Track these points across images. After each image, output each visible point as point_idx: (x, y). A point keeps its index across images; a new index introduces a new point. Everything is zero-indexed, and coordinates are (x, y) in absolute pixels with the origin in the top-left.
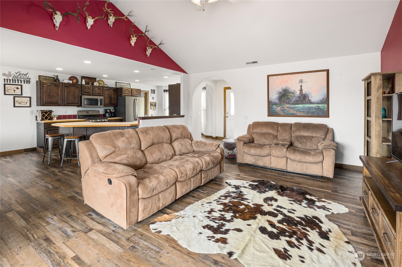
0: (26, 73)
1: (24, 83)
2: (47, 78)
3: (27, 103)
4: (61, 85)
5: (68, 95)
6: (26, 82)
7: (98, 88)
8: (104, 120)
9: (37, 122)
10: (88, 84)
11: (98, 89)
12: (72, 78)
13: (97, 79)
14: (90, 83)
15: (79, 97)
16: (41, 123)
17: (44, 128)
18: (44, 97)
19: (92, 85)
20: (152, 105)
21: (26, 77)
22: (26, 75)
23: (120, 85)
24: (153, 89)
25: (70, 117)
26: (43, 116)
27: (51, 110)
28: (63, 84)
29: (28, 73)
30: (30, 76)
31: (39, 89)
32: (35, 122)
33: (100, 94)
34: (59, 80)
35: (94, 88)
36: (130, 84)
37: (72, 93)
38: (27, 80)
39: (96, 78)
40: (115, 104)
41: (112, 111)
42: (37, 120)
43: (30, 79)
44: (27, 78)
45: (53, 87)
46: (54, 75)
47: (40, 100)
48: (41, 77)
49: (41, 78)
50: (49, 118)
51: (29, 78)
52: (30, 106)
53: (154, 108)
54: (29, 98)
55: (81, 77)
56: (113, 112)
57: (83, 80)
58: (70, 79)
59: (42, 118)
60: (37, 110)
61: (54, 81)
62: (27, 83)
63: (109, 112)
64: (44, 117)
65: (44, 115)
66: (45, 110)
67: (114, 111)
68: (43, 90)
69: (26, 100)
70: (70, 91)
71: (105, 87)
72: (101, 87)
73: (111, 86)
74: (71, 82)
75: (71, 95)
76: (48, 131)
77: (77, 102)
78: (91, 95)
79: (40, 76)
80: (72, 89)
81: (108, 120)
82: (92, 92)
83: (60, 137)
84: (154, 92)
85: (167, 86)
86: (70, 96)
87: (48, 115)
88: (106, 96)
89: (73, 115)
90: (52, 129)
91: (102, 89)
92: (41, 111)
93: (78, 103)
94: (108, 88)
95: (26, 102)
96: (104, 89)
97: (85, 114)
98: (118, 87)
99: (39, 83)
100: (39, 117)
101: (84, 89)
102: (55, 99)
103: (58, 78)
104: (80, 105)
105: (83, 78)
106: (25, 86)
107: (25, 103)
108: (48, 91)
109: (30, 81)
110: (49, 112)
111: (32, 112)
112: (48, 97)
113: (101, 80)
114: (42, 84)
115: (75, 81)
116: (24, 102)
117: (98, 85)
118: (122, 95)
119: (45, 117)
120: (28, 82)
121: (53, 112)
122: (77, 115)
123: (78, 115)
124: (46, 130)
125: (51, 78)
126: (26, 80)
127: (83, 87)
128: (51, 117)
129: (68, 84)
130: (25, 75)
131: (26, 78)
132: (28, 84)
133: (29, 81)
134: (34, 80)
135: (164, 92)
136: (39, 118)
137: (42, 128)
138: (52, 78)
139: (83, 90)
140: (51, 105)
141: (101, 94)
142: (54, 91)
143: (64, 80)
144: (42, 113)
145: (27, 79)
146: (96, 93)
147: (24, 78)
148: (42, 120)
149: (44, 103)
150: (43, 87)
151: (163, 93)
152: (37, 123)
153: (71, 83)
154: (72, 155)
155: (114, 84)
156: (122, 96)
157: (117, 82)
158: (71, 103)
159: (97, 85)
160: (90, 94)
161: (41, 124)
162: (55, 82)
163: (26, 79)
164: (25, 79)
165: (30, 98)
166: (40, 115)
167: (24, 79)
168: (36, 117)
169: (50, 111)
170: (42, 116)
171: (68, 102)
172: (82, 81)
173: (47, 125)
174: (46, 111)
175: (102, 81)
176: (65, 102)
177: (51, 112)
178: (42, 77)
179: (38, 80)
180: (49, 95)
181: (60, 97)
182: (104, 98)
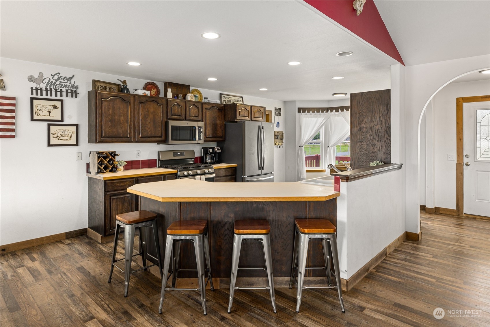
0: (71, 77)
1: (67, 96)
2: (108, 85)
3: (71, 137)
4: (132, 99)
5: (145, 120)
6: (69, 94)
7: (194, 105)
8: (208, 172)
9: (90, 176)
10: (177, 97)
11: (194, 107)
12: (148, 85)
13: (191, 88)
14: (181, 96)
15: (164, 124)
16: (97, 179)
17: (105, 190)
18: (102, 125)
19: (183, 99)
20: (277, 138)
21: (70, 83)
22: (70, 81)
23: (227, 99)
24: (278, 107)
25: (145, 164)
26: (101, 163)
27: (115, 152)
28: (136, 97)
29: (73, 76)
30: (77, 81)
31: (94, 108)
32: (85, 177)
33: (197, 117)
34: (128, 90)
35: (188, 105)
36: (242, 97)
37: (151, 116)
38: (72, 91)
39: (190, 86)
40: (221, 137)
41: (217, 151)
42: (90, 173)
43: (77, 87)
44: (73, 86)
45: (119, 104)
46: (119, 80)
47: (95, 130)
48: (96, 83)
49: (97, 86)
50: (111, 167)
51: (75, 85)
52: (77, 145)
53: (280, 144)
54: (75, 127)
55: (164, 83)
56: (218, 153)
57: (169, 90)
58: (147, 86)
59: (99, 168)
60: (90, 152)
61: (119, 91)
62: (72, 97)
63: (211, 153)
64: (101, 166)
65: (101, 161)
66: (104, 153)
67: (220, 151)
68: (102, 111)
69: (70, 131)
70: (148, 111)
71: (206, 103)
72: (199, 102)
73: (214, 101)
74: (148, 93)
75: (150, 119)
76: (111, 196)
77: (160, 135)
78: (182, 120)
79: (94, 82)
80: (152, 107)
81: (215, 169)
82: (184, 112)
83: (148, 223)
84: (279, 113)
85: (349, 99)
86: (147, 122)
87: (108, 162)
88: (208, 121)
89: (150, 160)
90: (119, 192)
91: (200, 107)
92: (97, 155)
93: (161, 137)
94: (210, 106)
95: (69, 136)
96: (204, 106)
97: (171, 157)
98: (225, 103)
99: (93, 97)
100: (94, 166)
101: (171, 108)
102: (122, 128)
103: (126, 86)
104: (165, 141)
105: (167, 85)
106: (69, 102)
107: (67, 138)
108: (111, 113)
109: (78, 91)
110: (111, 154)
111: (80, 156)
112: (110, 124)
113: (196, 89)
114: (99, 97)
115: (154, 91)
116: (67, 136)
117: (194, 100)
118: (236, 118)
119: (103, 166)
120: (74, 95)
121: (117, 155)
122: (156, 160)
123: (159, 159)
124: (106, 196)
125: (113, 86)
126: (69, 91)
127: (169, 104)
128: (114, 165)
129: (145, 96)
130: (67, 80)
131: (71, 85)
132: (74, 99)
133: (76, 91)
134: (84, 89)
135: (299, 111)
136: (94, 169)
137: (100, 190)
138: (116, 87)
139: (170, 110)
140: (114, 140)
141: (200, 118)
142: (120, 111)
143: (136, 90)
144: (99, 158)
145: (72, 89)
146: (191, 116)
147: (67, 85)
148: (98, 173)
149: (103, 137)
150: (102, 104)
151: (297, 113)
152: (90, 179)
153: (149, 95)
154: (177, 270)
155: (218, 97)
156: (236, 120)
157: (222, 94)
158: (149, 136)
159: (192, 100)
160: (181, 118)
161: (97, 181)
162: (121, 94)
163: (70, 88)
164: (68, 87)
165: (77, 126)
166: (94, 162)
167: (67, 89)
168: (88, 165)
169: (113, 152)
170: (98, 164)
171: (145, 134)
172: (166, 92)
173: (109, 184)
174: (106, 153)
175: (199, 92)
176: (139, 135)
177: (113, 154)
178: (99, 84)
179: (91, 89)
180: (111, 121)
181: (131, 125)
182: (205, 124)
